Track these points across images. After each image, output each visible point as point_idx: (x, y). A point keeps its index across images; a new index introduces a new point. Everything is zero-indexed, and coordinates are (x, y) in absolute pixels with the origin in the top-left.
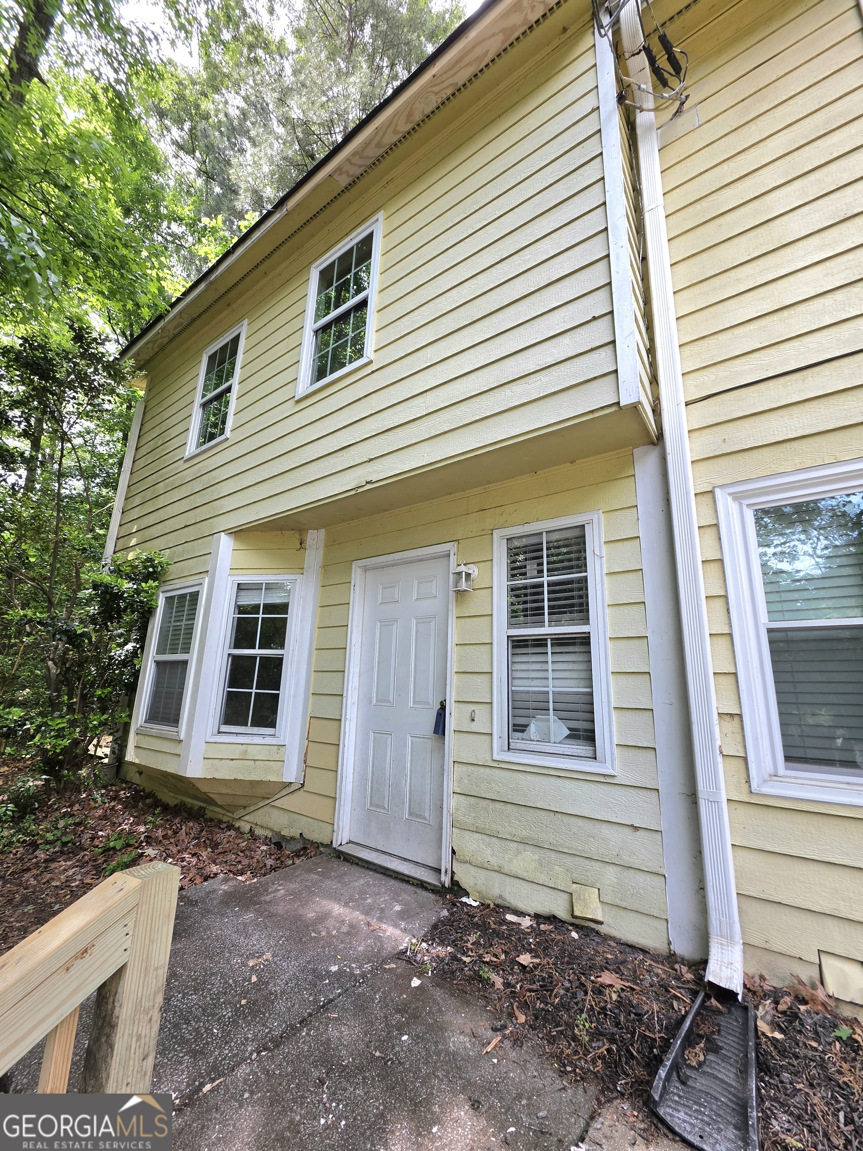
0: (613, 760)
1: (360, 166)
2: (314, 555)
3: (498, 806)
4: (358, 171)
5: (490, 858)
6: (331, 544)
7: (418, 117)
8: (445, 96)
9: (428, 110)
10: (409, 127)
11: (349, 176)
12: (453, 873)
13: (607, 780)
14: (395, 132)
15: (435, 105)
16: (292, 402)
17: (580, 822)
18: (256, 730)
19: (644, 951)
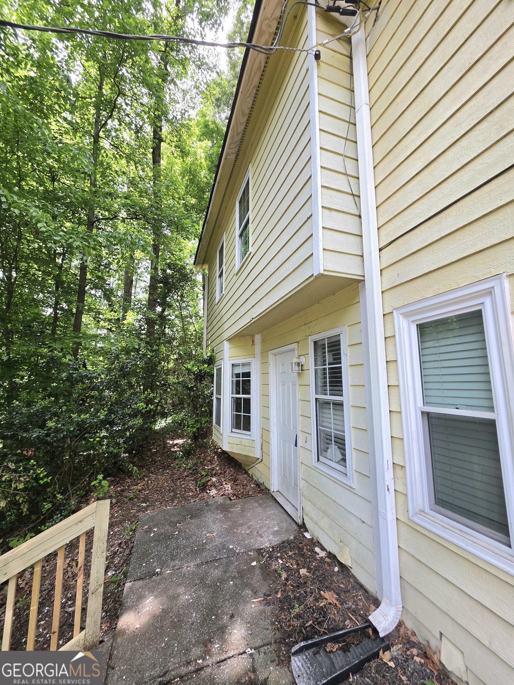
0: (353, 479)
1: (235, 147)
2: (258, 348)
3: (316, 490)
4: (236, 149)
5: (314, 516)
6: (263, 341)
7: (247, 111)
8: (254, 95)
9: (250, 105)
10: (246, 118)
11: (234, 154)
12: (303, 519)
13: (350, 489)
14: (241, 124)
15: (252, 101)
16: (235, 276)
17: (343, 509)
18: (244, 432)
19: (366, 591)
